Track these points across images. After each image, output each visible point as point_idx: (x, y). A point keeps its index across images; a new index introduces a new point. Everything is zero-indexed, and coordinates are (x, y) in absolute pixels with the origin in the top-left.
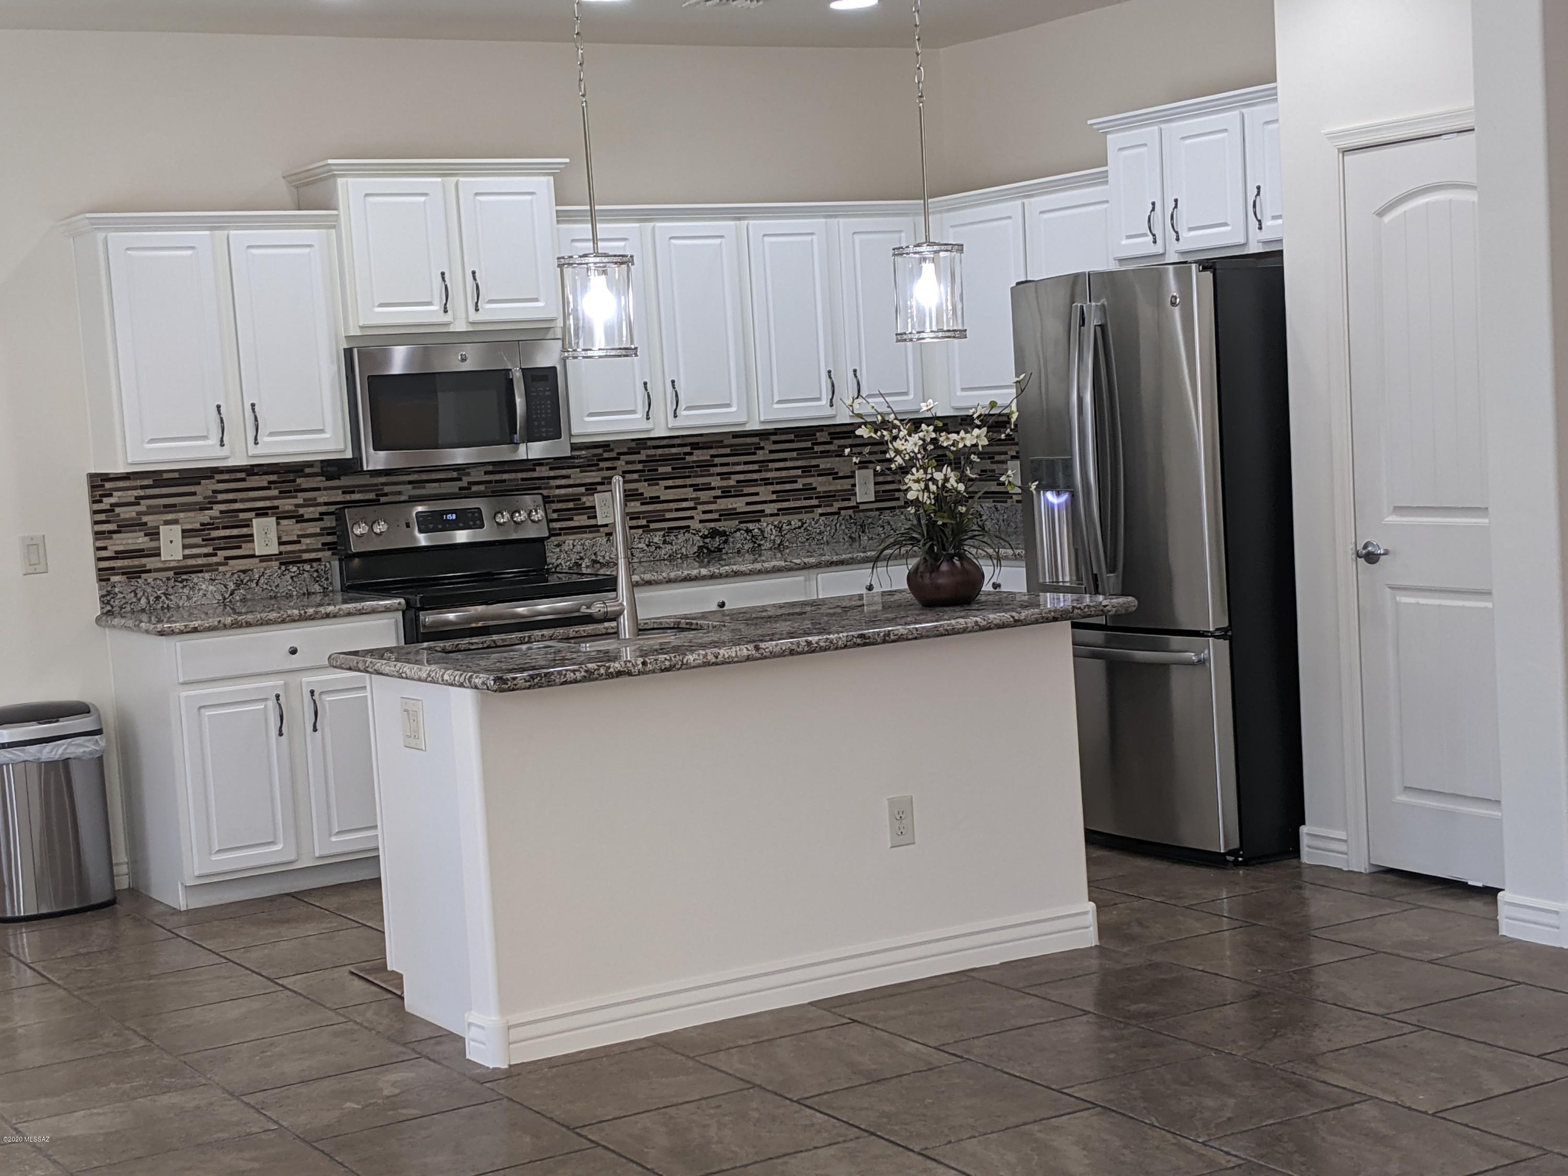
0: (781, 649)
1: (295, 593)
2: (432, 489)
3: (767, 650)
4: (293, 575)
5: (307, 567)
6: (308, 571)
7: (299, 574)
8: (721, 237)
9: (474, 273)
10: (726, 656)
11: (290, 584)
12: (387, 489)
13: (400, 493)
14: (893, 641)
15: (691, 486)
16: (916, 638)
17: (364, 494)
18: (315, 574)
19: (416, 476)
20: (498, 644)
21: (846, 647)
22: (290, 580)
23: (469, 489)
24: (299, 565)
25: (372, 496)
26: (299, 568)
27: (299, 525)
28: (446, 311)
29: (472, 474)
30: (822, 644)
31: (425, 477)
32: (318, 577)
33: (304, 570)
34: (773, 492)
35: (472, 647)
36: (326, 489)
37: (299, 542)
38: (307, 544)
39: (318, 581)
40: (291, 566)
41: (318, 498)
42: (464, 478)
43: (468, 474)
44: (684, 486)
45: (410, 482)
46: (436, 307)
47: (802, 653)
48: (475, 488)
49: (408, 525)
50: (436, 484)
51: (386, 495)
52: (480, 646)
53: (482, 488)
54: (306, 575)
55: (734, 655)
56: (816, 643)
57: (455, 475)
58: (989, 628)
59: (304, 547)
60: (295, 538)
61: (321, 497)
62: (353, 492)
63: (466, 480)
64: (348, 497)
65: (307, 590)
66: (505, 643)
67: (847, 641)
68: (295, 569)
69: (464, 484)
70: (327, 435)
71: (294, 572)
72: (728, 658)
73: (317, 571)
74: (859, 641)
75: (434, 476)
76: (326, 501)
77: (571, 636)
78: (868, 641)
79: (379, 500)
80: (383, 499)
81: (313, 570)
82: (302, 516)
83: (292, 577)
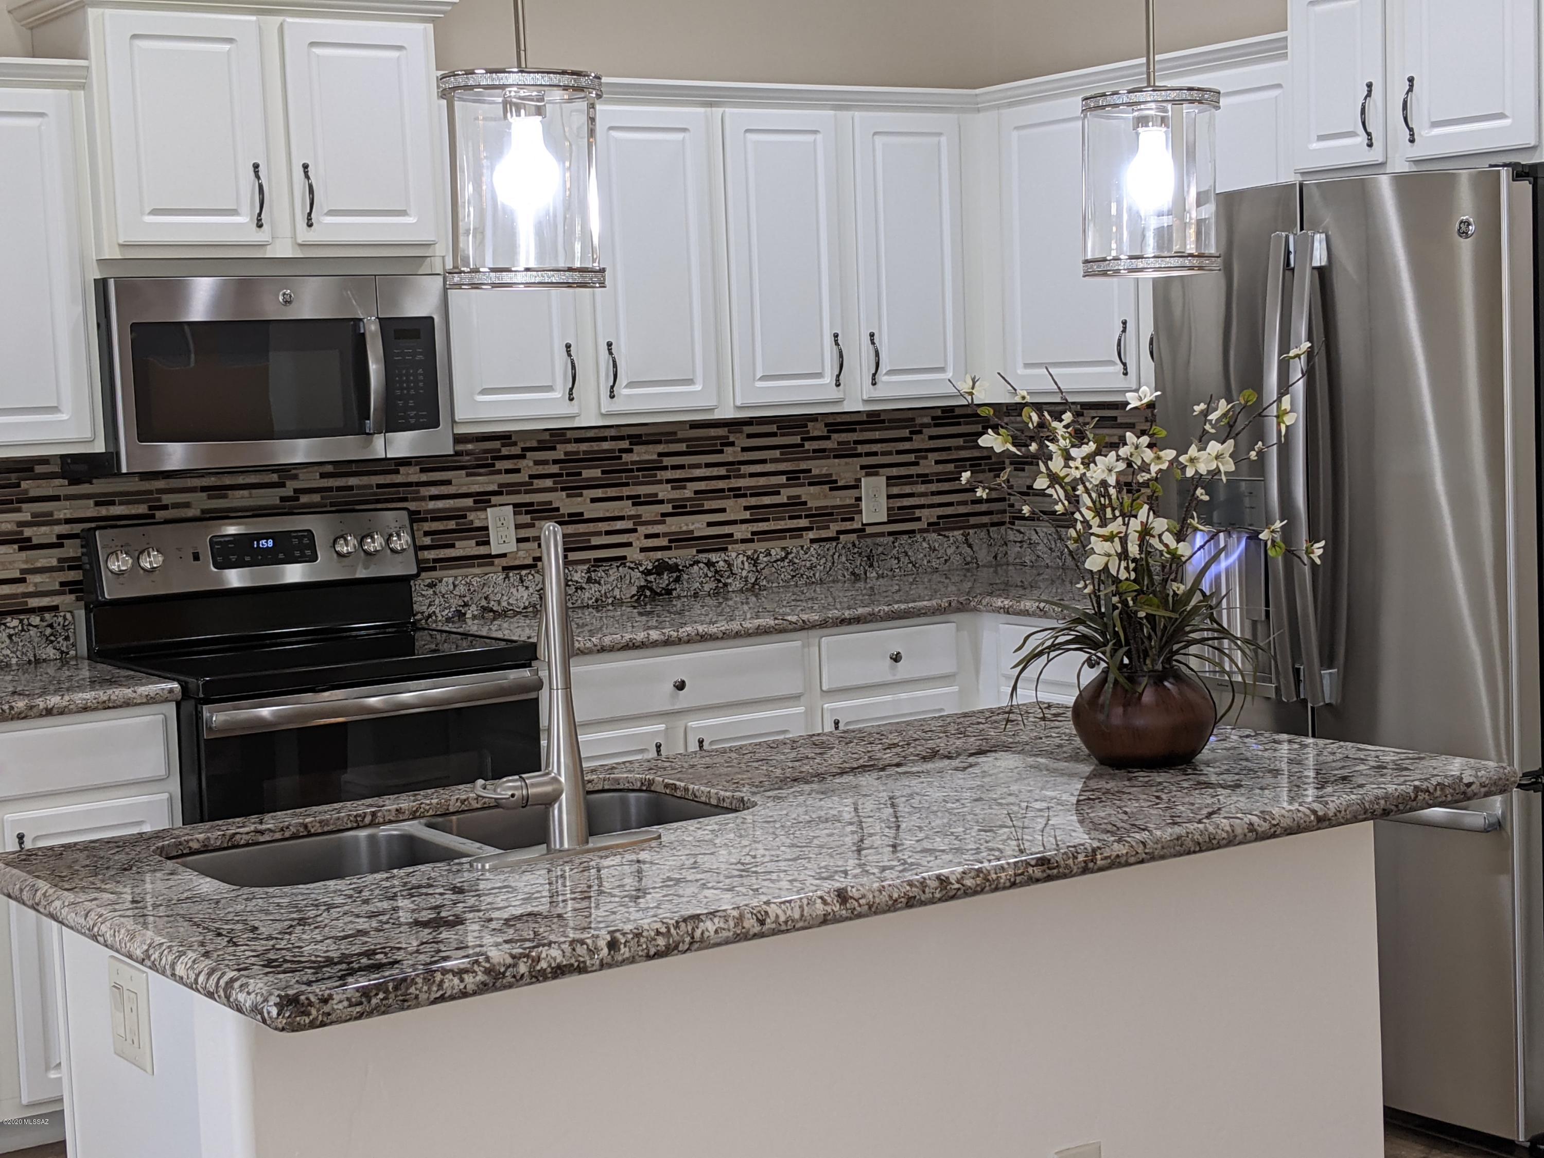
0: (891, 897)
1: (14, 661)
2: (239, 499)
3: (862, 901)
4: (12, 632)
5: (35, 620)
6: (35, 626)
7: (23, 630)
8: (684, 130)
9: (305, 167)
10: (782, 918)
11: (7, 647)
12: (167, 499)
13: (187, 505)
14: (1101, 869)
15: (629, 497)
16: (1142, 862)
17: (130, 506)
18: (48, 631)
19: (213, 479)
20: (312, 831)
21: (1013, 885)
22: (8, 641)
23: (297, 499)
24: (21, 617)
25: (142, 509)
26: (21, 621)
27: (24, 554)
28: (260, 226)
29: (301, 476)
30: (969, 882)
31: (228, 480)
32: (51, 635)
33: (30, 625)
34: (746, 508)
35: (262, 839)
36: (68, 498)
37: (22, 580)
38: (36, 585)
39: (52, 642)
40: (9, 619)
41: (55, 513)
42: (288, 483)
43: (295, 477)
44: (620, 498)
45: (204, 489)
46: (245, 219)
47: (932, 901)
48: (304, 499)
49: (196, 557)
50: (245, 493)
51: (165, 507)
52: (278, 836)
53: (316, 498)
54: (33, 632)
55: (797, 916)
56: (958, 882)
57: (275, 477)
58: (1274, 836)
59: (31, 589)
60: (17, 575)
61: (60, 510)
62: (112, 503)
63: (291, 485)
64: (104, 511)
65: (35, 656)
66: (326, 829)
67: (1016, 875)
68: (15, 623)
69: (288, 491)
70: (64, 417)
71: (14, 628)
72: (786, 922)
73: (51, 626)
74: (1037, 872)
75: (241, 480)
76: (68, 516)
77: (452, 810)
78: (1055, 871)
79: (153, 516)
80: (160, 515)
81: (45, 624)
82: (29, 539)
83: (10, 636)
